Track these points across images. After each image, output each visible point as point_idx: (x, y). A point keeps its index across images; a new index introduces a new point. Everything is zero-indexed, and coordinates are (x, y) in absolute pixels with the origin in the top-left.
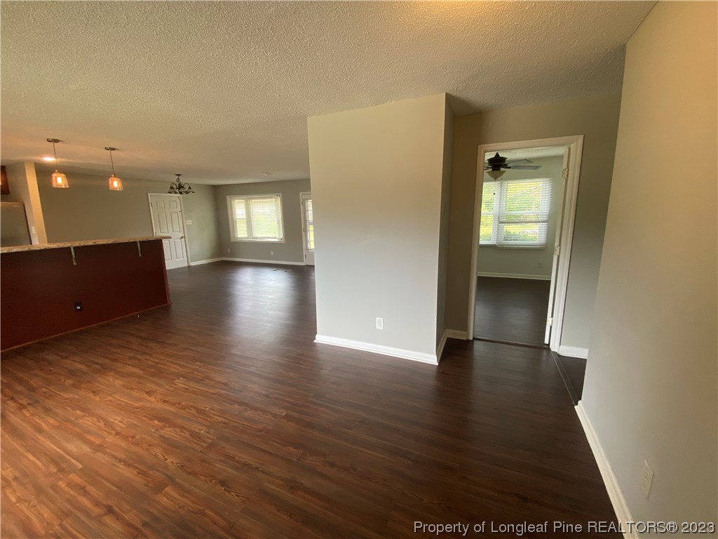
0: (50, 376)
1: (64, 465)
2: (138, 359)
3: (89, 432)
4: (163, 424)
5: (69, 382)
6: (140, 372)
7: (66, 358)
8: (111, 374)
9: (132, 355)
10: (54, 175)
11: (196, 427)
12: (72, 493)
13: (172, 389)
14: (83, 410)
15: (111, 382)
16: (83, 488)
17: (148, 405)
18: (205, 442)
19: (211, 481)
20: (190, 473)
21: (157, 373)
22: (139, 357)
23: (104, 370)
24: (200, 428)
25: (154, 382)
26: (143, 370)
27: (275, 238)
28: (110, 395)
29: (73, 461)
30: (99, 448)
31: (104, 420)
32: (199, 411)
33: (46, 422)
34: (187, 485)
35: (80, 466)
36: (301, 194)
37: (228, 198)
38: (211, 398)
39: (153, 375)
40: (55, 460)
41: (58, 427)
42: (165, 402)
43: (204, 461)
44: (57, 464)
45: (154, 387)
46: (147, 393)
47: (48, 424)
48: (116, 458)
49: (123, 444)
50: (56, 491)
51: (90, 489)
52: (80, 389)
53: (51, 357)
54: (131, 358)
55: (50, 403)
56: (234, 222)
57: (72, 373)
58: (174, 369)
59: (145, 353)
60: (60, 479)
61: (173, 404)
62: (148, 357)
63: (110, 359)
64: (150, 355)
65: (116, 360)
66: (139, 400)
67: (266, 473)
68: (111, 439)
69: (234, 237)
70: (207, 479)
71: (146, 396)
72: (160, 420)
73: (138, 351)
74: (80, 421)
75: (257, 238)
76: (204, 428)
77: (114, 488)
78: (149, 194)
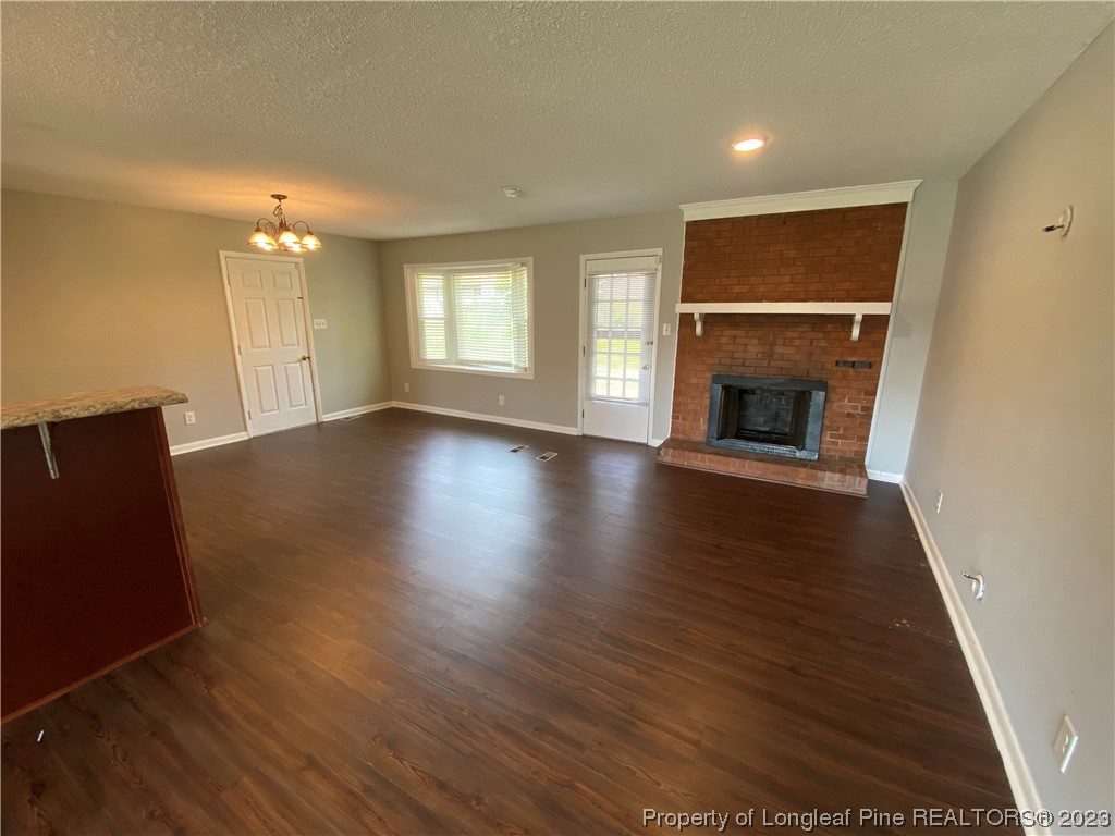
27: (509, 365)
37: (407, 270)
56: (419, 325)
69: (419, 359)
78: (222, 254)
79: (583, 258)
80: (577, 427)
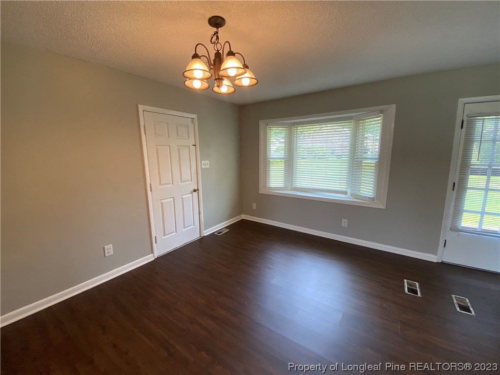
36: (462, 101)
69: (265, 187)
78: (141, 108)
80: (436, 255)
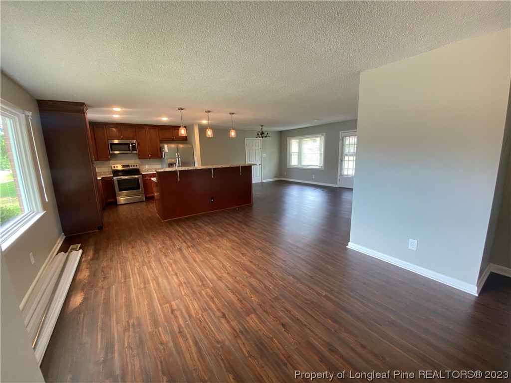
0: (199, 234)
1: (205, 283)
2: (238, 233)
3: (215, 268)
4: (250, 275)
5: (207, 238)
6: (239, 241)
7: (206, 225)
8: (225, 238)
9: (235, 230)
10: (207, 130)
11: (268, 283)
12: (208, 299)
13: (254, 255)
14: (213, 255)
15: (225, 243)
16: (212, 298)
17: (242, 262)
18: (273, 295)
19: (277, 321)
20: (264, 311)
21: (247, 244)
22: (238, 232)
23: (222, 235)
24: (270, 284)
25: (245, 248)
26: (240, 240)
27: (317, 166)
28: (225, 250)
29: (208, 281)
30: (220, 278)
31: (223, 264)
32: (269, 273)
33: (198, 257)
34: (263, 318)
35: (211, 285)
37: (288, 139)
38: (276, 267)
39: (245, 244)
40: (201, 279)
41: (202, 261)
42: (251, 262)
43: (272, 306)
44: (202, 281)
45: (245, 251)
46: (242, 254)
47: (199, 258)
48: (228, 287)
49: (231, 280)
50: (200, 295)
51: (215, 299)
52: (212, 243)
53: (200, 224)
54: (234, 232)
55: (200, 248)
56: (290, 155)
57: (209, 234)
58: (255, 243)
59: (241, 231)
60: (203, 290)
61: (255, 265)
62: (242, 233)
63: (225, 230)
64: (243, 232)
65: (227, 231)
66: (238, 257)
67: (312, 331)
68: (225, 275)
69: (289, 164)
70: (274, 319)
71: (241, 255)
72: (249, 272)
73: (238, 229)
74: (212, 261)
75: (304, 166)
76: (272, 285)
77: (226, 304)
78: (246, 139)
79: (341, 132)
80: (337, 185)
